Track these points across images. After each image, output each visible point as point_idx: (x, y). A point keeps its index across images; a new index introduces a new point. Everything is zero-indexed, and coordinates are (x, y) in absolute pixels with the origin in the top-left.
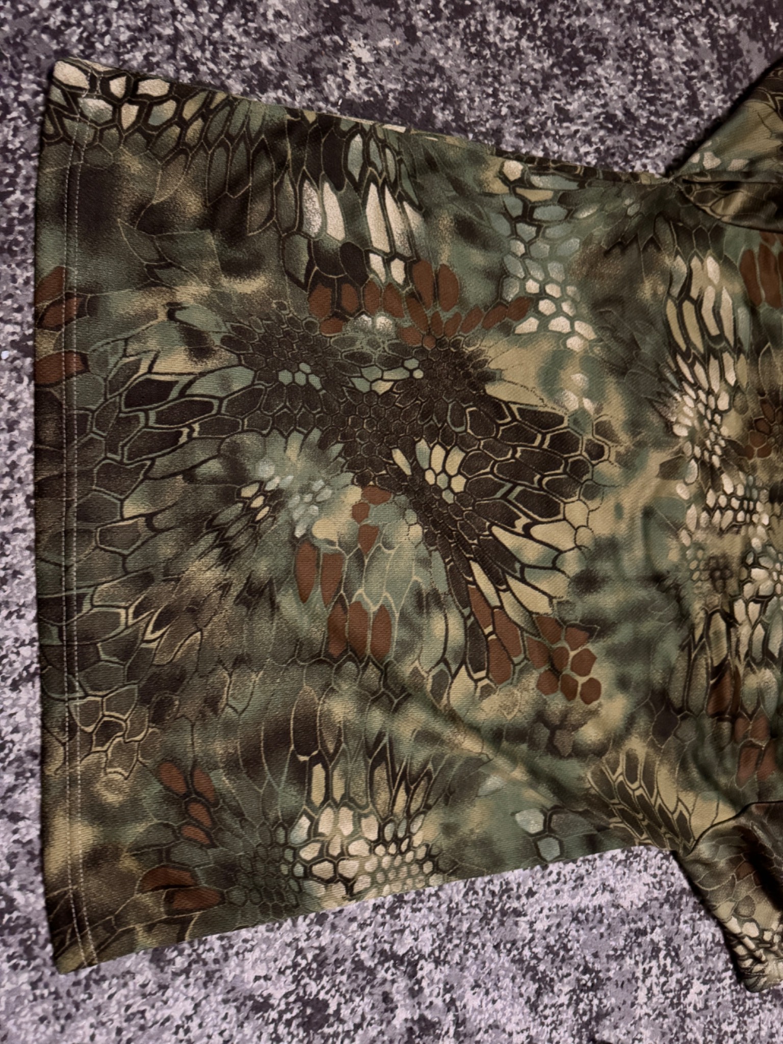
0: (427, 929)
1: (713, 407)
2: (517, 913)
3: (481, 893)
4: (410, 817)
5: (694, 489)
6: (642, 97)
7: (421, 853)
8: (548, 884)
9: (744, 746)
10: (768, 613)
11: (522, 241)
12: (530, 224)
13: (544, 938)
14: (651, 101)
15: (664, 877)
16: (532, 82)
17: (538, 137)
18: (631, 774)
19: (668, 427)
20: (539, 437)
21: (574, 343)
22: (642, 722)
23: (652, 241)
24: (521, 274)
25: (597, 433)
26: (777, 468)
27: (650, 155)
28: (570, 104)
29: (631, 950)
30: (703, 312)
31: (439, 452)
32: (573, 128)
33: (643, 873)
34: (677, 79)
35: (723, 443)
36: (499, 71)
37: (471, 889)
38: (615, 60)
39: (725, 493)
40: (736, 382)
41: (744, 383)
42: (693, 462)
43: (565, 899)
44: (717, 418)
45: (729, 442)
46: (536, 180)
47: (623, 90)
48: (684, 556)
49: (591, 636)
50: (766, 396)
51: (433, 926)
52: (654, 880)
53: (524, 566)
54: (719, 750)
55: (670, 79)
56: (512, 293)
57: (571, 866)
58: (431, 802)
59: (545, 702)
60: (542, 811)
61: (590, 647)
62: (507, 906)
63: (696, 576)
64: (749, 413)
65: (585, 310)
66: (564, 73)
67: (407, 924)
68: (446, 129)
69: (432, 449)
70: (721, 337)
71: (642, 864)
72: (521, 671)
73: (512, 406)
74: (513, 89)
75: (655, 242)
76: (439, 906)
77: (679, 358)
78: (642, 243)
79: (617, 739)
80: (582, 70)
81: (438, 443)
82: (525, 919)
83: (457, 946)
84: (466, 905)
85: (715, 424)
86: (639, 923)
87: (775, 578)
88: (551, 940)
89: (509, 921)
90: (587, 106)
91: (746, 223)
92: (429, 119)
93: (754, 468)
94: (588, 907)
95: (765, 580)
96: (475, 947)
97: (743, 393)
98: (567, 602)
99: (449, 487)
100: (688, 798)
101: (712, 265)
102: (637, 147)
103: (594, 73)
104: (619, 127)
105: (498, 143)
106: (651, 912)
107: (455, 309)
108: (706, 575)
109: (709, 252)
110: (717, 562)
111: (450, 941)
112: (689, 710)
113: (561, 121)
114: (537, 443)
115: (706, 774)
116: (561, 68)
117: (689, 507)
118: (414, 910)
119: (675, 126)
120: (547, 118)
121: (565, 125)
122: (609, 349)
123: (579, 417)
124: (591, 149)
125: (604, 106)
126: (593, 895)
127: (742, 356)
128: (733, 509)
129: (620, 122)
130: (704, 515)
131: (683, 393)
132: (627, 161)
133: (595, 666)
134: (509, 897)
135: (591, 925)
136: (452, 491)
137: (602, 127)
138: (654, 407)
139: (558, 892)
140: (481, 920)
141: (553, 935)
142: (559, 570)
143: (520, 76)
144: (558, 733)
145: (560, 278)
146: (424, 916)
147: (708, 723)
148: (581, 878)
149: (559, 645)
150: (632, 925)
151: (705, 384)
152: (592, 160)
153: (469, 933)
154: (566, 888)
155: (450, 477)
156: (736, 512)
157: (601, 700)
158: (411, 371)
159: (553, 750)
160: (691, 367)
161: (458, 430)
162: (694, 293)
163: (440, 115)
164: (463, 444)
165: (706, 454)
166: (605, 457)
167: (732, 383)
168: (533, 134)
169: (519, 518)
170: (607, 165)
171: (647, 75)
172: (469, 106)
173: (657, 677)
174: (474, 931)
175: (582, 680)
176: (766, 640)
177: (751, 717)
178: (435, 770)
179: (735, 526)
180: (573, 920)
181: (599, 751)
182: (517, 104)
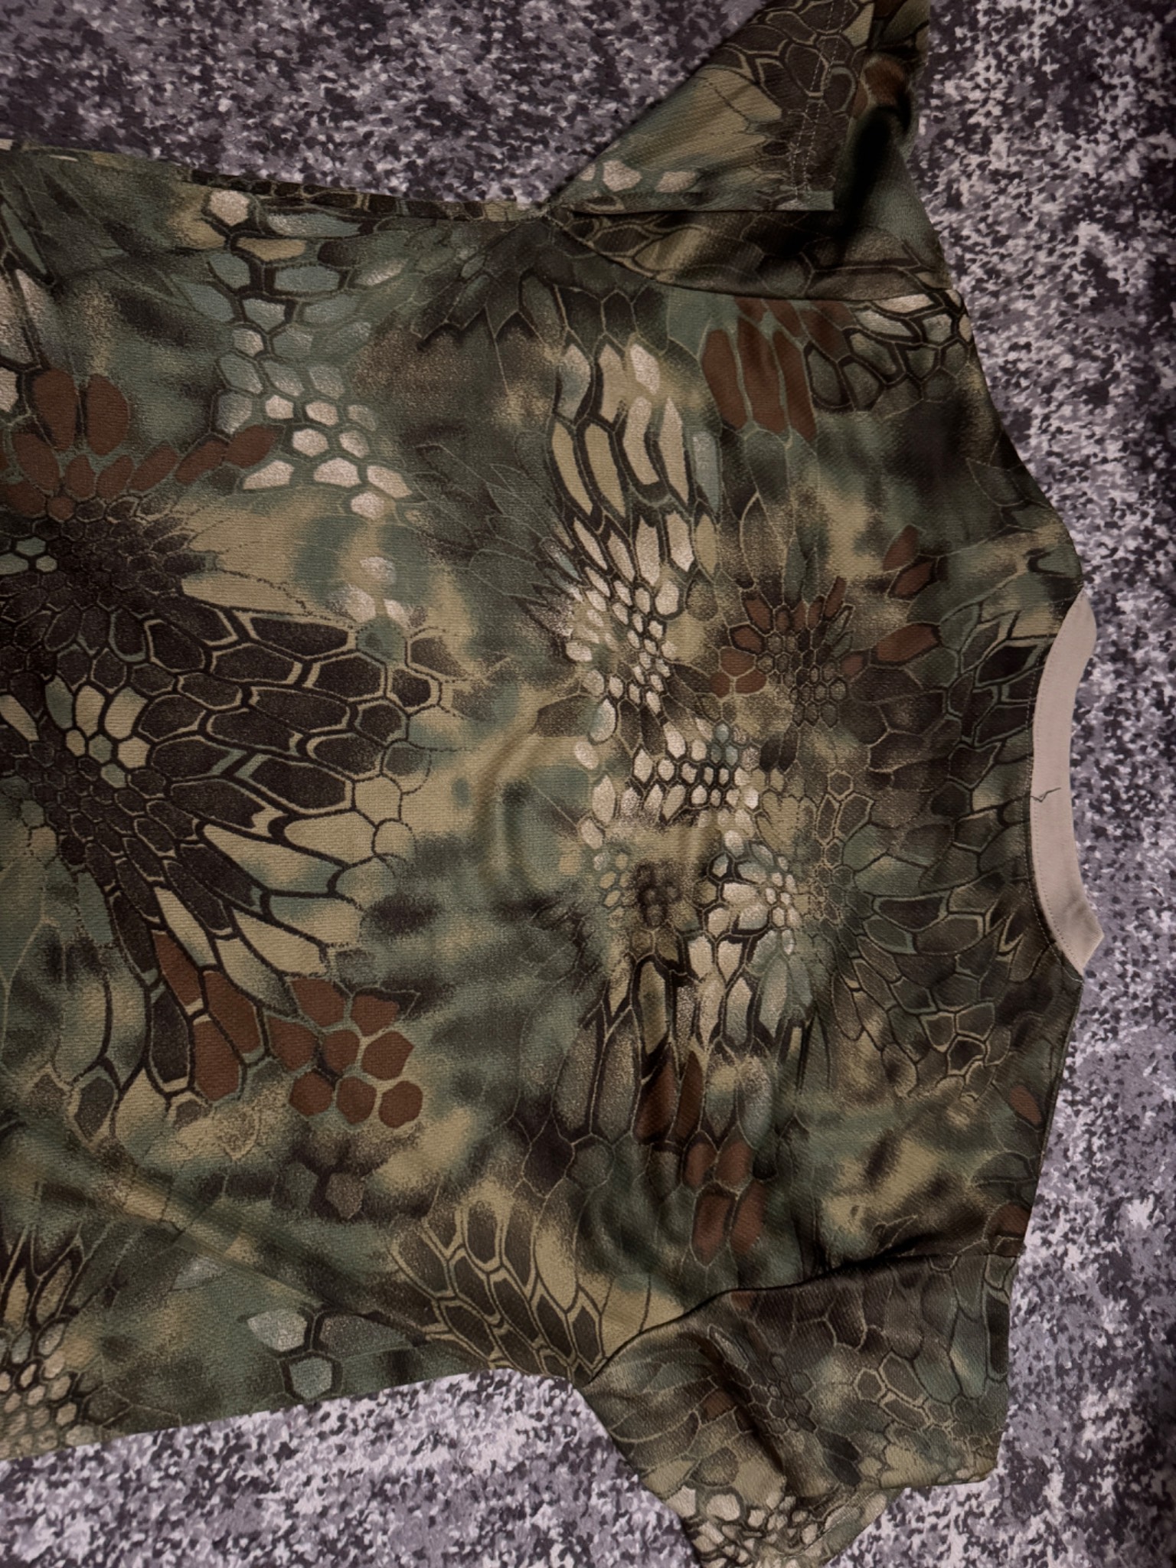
0: (80, 1516)
1: (647, 609)
2: (258, 1486)
3: (186, 1454)
4: (37, 1328)
5: (608, 751)
6: (502, 71)
7: (59, 1389)
8: (322, 1436)
9: (705, 1193)
10: (756, 959)
11: (257, 329)
12: (270, 300)
13: (316, 1528)
14: (521, 77)
15: (557, 1419)
16: (279, 53)
17: (292, 148)
18: (481, 1243)
19: (558, 645)
20: (298, 667)
21: (365, 504)
22: (506, 1153)
23: (516, 321)
24: (256, 387)
25: (415, 659)
26: (777, 710)
27: (519, 171)
28: (356, 88)
29: (492, 1543)
30: (626, 443)
31: (90, 700)
32: (362, 130)
33: (517, 1415)
34: (573, 36)
35: (665, 671)
36: (213, 36)
37: (168, 1445)
38: (445, 8)
39: (670, 756)
40: (694, 564)
41: (709, 566)
42: (607, 703)
43: (356, 1459)
44: (656, 628)
45: (677, 668)
46: (279, 222)
47: (464, 59)
48: (589, 866)
49: (402, 1010)
50: (756, 587)
51: (91, 1511)
52: (538, 1425)
53: (267, 893)
54: (658, 1201)
55: (559, 36)
56: (236, 419)
57: (365, 1405)
58: (76, 1302)
59: (307, 1128)
60: (302, 1312)
61: (399, 1027)
62: (240, 1474)
63: (612, 898)
64: (720, 617)
65: (387, 448)
66: (343, 35)
67: (39, 1507)
68: (106, 140)
69: (75, 694)
70: (663, 486)
71: (512, 1397)
72: (259, 1076)
73: (239, 614)
74: (241, 65)
75: (524, 324)
76: (103, 1478)
77: (578, 526)
78: (495, 325)
79: (453, 1187)
80: (379, 27)
81: (89, 683)
82: (278, 1496)
83: (138, 1544)
84: (157, 1475)
85: (651, 638)
86: (509, 1499)
87: (771, 898)
88: (332, 1532)
89: (243, 1501)
90: (390, 91)
91: (704, 283)
92: (70, 123)
93: (730, 712)
94: (404, 1474)
95: (751, 902)
96: (176, 1545)
97: (708, 583)
98: (358, 952)
99: (114, 759)
100: (597, 1287)
101: (641, 359)
102: (492, 158)
103: (402, 32)
104: (455, 124)
105: (213, 161)
106: (534, 1477)
107: (121, 451)
108: (629, 897)
109: (632, 336)
110: (652, 875)
111: (126, 1536)
112: (598, 1130)
113: (336, 118)
114: (292, 679)
115: (631, 1243)
116: (335, 25)
117: (598, 782)
118: (53, 1485)
119: (570, 119)
120: (310, 114)
121: (346, 124)
122: (437, 513)
123: (377, 632)
124: (398, 165)
125: (423, 89)
126: (415, 1453)
127: (705, 518)
128: (684, 782)
129: (457, 116)
130: (630, 794)
131: (586, 585)
132: (470, 183)
133: (411, 1060)
134: (241, 1460)
135: (411, 1504)
136: (121, 766)
137: (419, 125)
138: (528, 612)
139: (341, 1449)
140: (187, 1500)
141: (333, 1521)
142: (342, 898)
143: (256, 44)
144: (334, 1179)
145: (336, 390)
146: (73, 1495)
147: (634, 1153)
148: (389, 1424)
149: (339, 1027)
150: (493, 1503)
151: (629, 573)
152: (400, 183)
153: (163, 1520)
154: (358, 1440)
155: (115, 742)
156: (689, 787)
157: (422, 1118)
158: (32, 560)
159: (324, 1208)
160: (602, 541)
161: (129, 658)
162: (608, 412)
163: (93, 118)
164: (140, 683)
165: (635, 692)
166: (433, 700)
167: (686, 567)
168: (280, 144)
169: (261, 809)
170: (431, 193)
171: (513, 32)
172: (152, 99)
173: (534, 1075)
174: (174, 1518)
175: (383, 1086)
176: (754, 1007)
177: (718, 1142)
178: (88, 1247)
179: (687, 813)
180: (374, 1496)
181: (417, 1207)
182: (251, 91)
